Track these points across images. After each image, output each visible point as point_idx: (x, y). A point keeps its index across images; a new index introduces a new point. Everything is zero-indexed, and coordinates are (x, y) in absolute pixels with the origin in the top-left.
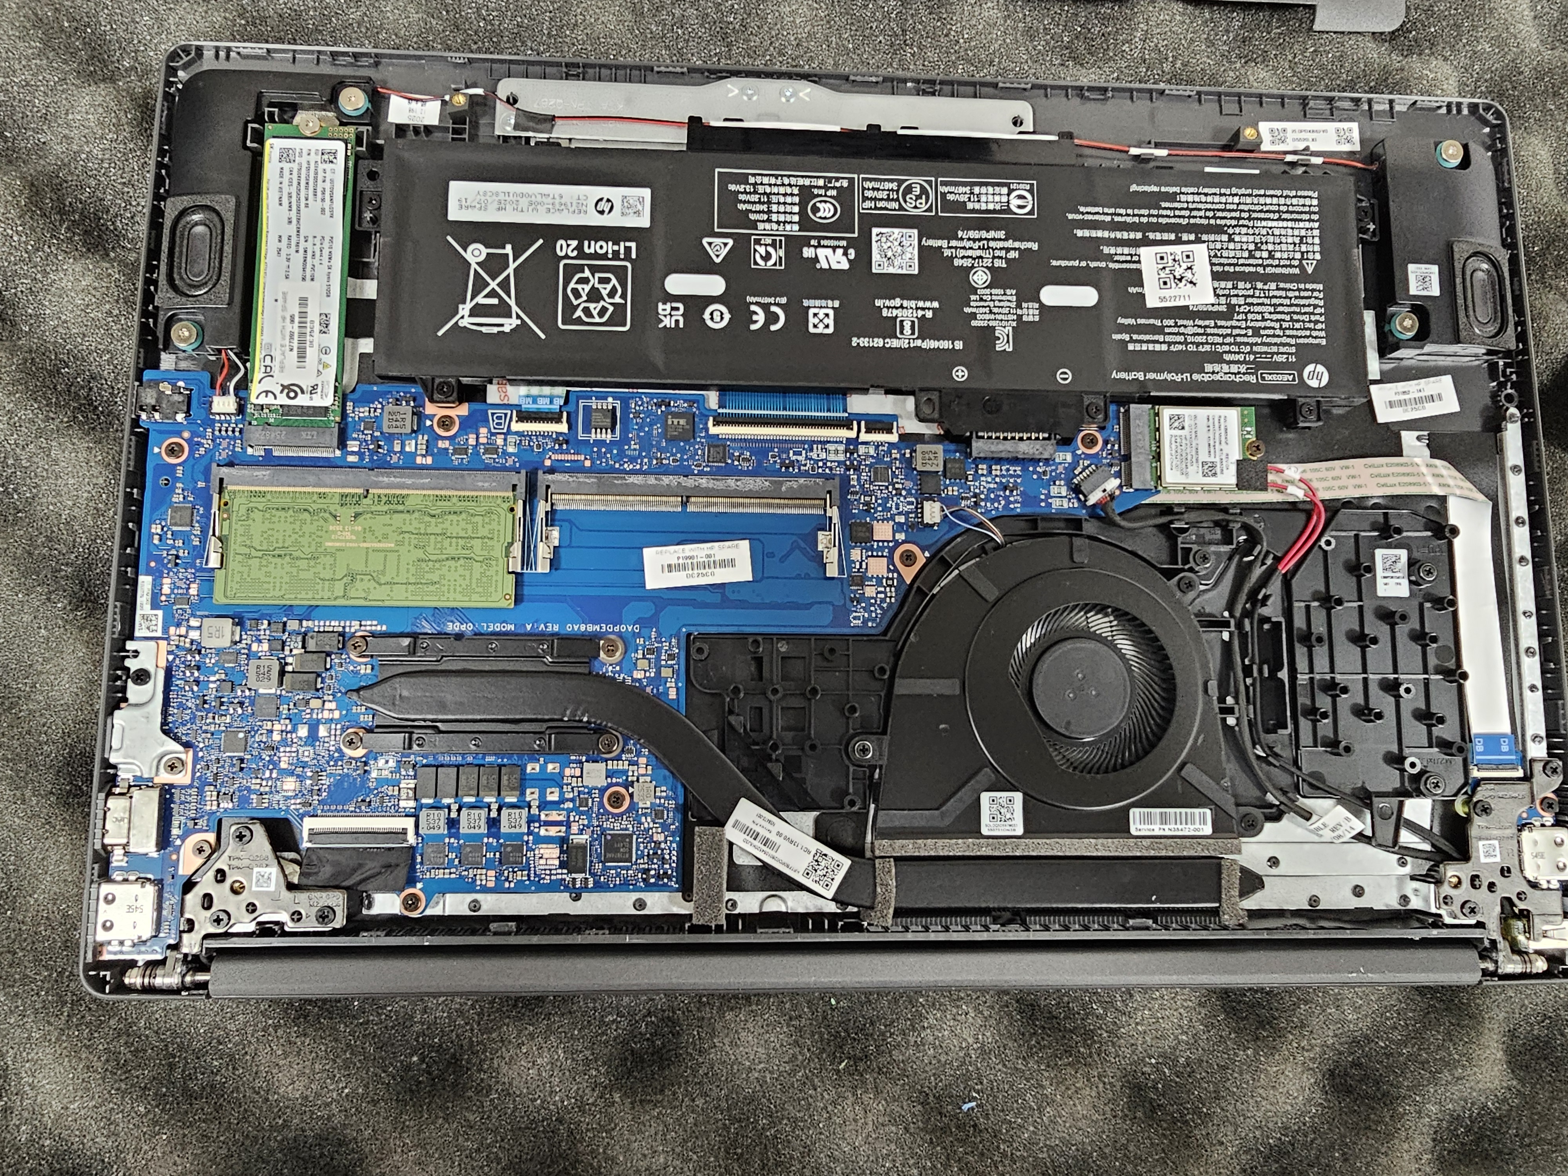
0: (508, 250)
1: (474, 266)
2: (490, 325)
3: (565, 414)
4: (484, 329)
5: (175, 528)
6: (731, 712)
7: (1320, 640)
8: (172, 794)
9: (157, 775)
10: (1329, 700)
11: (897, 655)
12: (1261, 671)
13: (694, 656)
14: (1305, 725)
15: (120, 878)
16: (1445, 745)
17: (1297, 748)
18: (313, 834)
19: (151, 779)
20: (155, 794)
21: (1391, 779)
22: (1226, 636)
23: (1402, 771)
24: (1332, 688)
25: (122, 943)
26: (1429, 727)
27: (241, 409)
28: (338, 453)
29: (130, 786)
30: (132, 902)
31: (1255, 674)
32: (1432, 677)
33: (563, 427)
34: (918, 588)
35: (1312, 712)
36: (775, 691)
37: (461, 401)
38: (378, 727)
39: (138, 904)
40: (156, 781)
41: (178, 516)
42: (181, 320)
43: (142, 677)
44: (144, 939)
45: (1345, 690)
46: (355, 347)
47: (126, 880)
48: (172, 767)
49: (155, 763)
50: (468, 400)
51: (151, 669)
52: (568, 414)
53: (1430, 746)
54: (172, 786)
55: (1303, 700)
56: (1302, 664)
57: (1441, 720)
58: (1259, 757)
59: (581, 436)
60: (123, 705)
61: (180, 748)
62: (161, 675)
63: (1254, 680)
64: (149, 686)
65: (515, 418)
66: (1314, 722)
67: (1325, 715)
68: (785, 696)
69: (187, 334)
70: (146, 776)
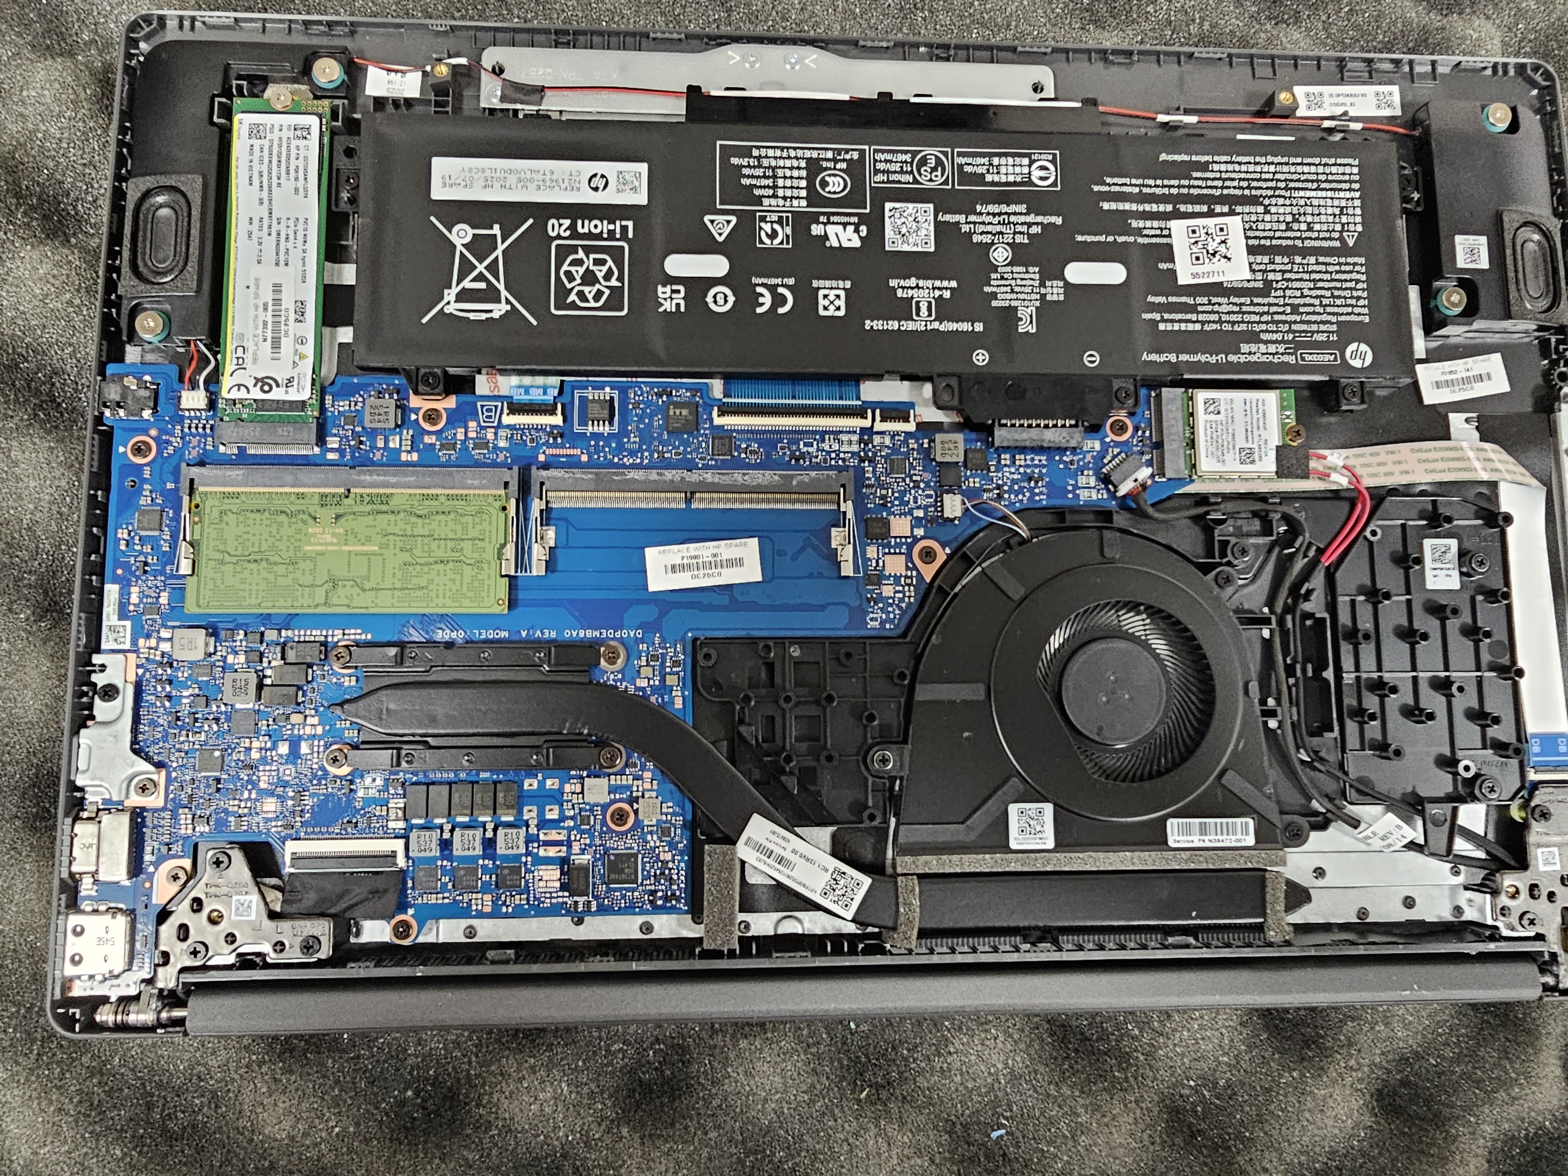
0: (496, 230)
1: (459, 248)
2: (476, 311)
3: (559, 406)
4: (472, 316)
5: (143, 533)
6: (742, 722)
7: (1367, 637)
8: (144, 818)
9: (127, 797)
10: (1376, 699)
11: (918, 659)
12: (1304, 671)
13: (702, 662)
14: (1351, 727)
15: (89, 909)
16: (1500, 747)
17: (1343, 751)
18: (296, 858)
19: (121, 803)
20: (125, 819)
21: (1443, 783)
22: (1266, 633)
23: (1456, 774)
24: (1381, 688)
25: (91, 977)
26: (1483, 727)
27: (212, 405)
28: (317, 450)
29: (99, 810)
30: (102, 934)
31: (1299, 673)
32: (1487, 674)
33: (557, 420)
34: (940, 587)
35: (1360, 714)
36: (788, 699)
37: (447, 393)
38: (363, 743)
39: (109, 936)
40: (127, 803)
41: (145, 520)
42: (146, 309)
43: (110, 692)
44: (116, 973)
45: (1394, 690)
46: (333, 336)
47: (95, 911)
48: (144, 789)
49: (124, 786)
50: (456, 392)
51: (120, 684)
52: (563, 405)
53: (1484, 748)
54: (143, 809)
55: (1350, 701)
56: (1348, 663)
57: (1496, 720)
58: (1303, 762)
59: (577, 428)
60: (89, 723)
61: (151, 768)
62: (130, 691)
63: (1297, 680)
64: (117, 702)
65: (506, 411)
66: (1361, 724)
67: (1373, 717)
68: (797, 704)
69: (152, 324)
70: (115, 799)
